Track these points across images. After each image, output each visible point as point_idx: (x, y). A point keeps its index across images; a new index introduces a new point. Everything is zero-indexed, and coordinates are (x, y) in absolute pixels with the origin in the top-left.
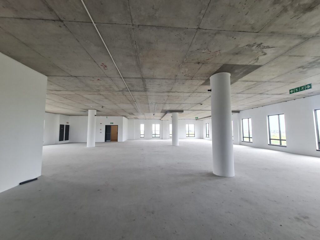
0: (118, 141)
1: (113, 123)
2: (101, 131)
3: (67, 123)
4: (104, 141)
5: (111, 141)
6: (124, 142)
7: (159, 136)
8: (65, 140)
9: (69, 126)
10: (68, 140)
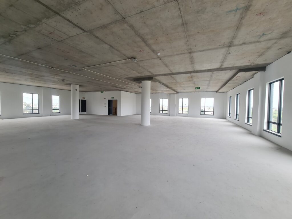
0: (118, 115)
1: (113, 98)
2: (105, 105)
3: (83, 98)
4: (107, 115)
5: (113, 115)
6: (122, 116)
7: (167, 112)
8: (82, 112)
9: (86, 100)
10: (85, 112)
